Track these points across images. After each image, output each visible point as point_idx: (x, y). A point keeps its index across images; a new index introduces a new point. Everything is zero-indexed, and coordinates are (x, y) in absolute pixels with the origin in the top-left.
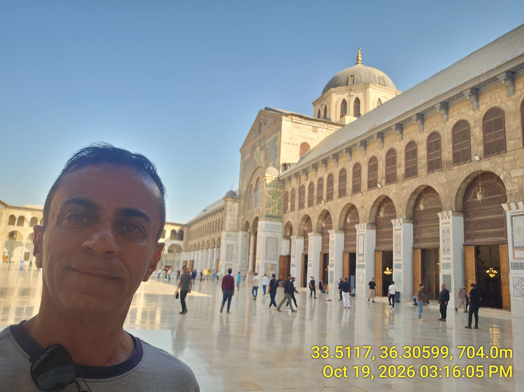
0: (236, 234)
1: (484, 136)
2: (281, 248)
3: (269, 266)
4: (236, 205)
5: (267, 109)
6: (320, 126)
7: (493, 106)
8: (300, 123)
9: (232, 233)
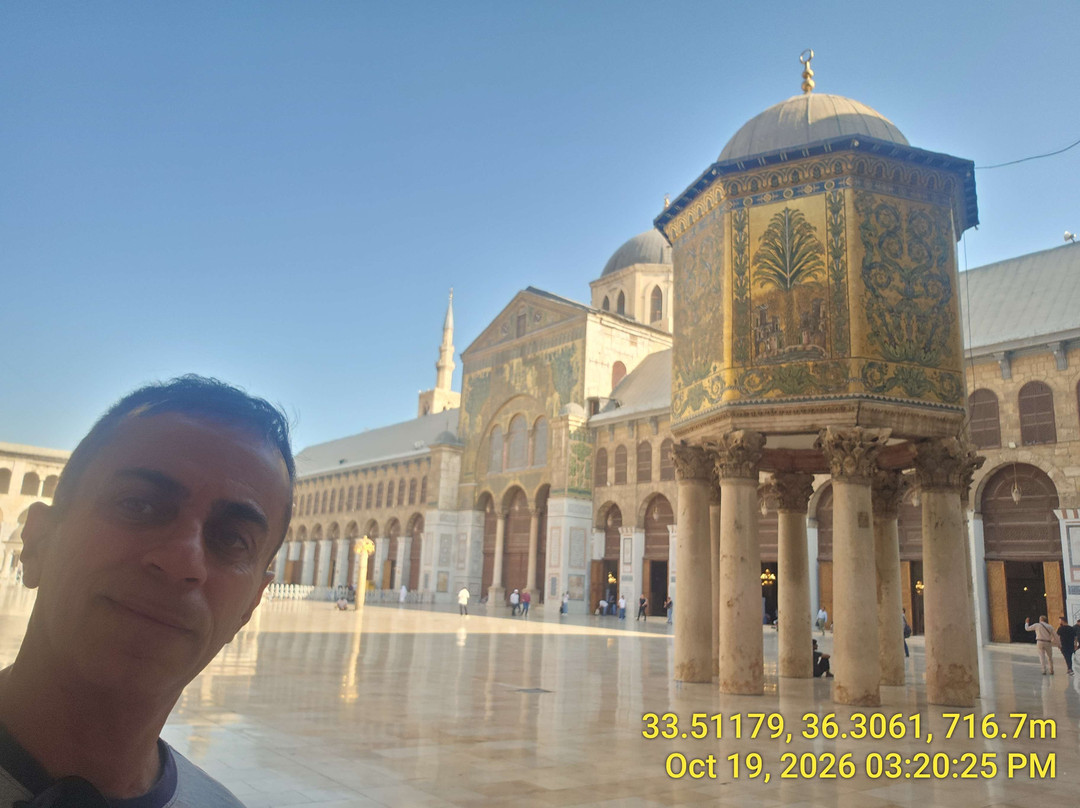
0: (455, 514)
1: (1021, 416)
2: (592, 547)
3: (574, 578)
4: (457, 460)
5: (530, 289)
6: (640, 335)
7: (1033, 378)
8: (612, 328)
9: (449, 513)
